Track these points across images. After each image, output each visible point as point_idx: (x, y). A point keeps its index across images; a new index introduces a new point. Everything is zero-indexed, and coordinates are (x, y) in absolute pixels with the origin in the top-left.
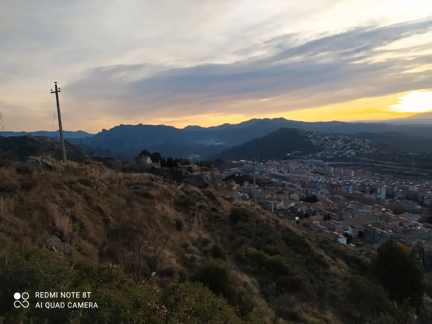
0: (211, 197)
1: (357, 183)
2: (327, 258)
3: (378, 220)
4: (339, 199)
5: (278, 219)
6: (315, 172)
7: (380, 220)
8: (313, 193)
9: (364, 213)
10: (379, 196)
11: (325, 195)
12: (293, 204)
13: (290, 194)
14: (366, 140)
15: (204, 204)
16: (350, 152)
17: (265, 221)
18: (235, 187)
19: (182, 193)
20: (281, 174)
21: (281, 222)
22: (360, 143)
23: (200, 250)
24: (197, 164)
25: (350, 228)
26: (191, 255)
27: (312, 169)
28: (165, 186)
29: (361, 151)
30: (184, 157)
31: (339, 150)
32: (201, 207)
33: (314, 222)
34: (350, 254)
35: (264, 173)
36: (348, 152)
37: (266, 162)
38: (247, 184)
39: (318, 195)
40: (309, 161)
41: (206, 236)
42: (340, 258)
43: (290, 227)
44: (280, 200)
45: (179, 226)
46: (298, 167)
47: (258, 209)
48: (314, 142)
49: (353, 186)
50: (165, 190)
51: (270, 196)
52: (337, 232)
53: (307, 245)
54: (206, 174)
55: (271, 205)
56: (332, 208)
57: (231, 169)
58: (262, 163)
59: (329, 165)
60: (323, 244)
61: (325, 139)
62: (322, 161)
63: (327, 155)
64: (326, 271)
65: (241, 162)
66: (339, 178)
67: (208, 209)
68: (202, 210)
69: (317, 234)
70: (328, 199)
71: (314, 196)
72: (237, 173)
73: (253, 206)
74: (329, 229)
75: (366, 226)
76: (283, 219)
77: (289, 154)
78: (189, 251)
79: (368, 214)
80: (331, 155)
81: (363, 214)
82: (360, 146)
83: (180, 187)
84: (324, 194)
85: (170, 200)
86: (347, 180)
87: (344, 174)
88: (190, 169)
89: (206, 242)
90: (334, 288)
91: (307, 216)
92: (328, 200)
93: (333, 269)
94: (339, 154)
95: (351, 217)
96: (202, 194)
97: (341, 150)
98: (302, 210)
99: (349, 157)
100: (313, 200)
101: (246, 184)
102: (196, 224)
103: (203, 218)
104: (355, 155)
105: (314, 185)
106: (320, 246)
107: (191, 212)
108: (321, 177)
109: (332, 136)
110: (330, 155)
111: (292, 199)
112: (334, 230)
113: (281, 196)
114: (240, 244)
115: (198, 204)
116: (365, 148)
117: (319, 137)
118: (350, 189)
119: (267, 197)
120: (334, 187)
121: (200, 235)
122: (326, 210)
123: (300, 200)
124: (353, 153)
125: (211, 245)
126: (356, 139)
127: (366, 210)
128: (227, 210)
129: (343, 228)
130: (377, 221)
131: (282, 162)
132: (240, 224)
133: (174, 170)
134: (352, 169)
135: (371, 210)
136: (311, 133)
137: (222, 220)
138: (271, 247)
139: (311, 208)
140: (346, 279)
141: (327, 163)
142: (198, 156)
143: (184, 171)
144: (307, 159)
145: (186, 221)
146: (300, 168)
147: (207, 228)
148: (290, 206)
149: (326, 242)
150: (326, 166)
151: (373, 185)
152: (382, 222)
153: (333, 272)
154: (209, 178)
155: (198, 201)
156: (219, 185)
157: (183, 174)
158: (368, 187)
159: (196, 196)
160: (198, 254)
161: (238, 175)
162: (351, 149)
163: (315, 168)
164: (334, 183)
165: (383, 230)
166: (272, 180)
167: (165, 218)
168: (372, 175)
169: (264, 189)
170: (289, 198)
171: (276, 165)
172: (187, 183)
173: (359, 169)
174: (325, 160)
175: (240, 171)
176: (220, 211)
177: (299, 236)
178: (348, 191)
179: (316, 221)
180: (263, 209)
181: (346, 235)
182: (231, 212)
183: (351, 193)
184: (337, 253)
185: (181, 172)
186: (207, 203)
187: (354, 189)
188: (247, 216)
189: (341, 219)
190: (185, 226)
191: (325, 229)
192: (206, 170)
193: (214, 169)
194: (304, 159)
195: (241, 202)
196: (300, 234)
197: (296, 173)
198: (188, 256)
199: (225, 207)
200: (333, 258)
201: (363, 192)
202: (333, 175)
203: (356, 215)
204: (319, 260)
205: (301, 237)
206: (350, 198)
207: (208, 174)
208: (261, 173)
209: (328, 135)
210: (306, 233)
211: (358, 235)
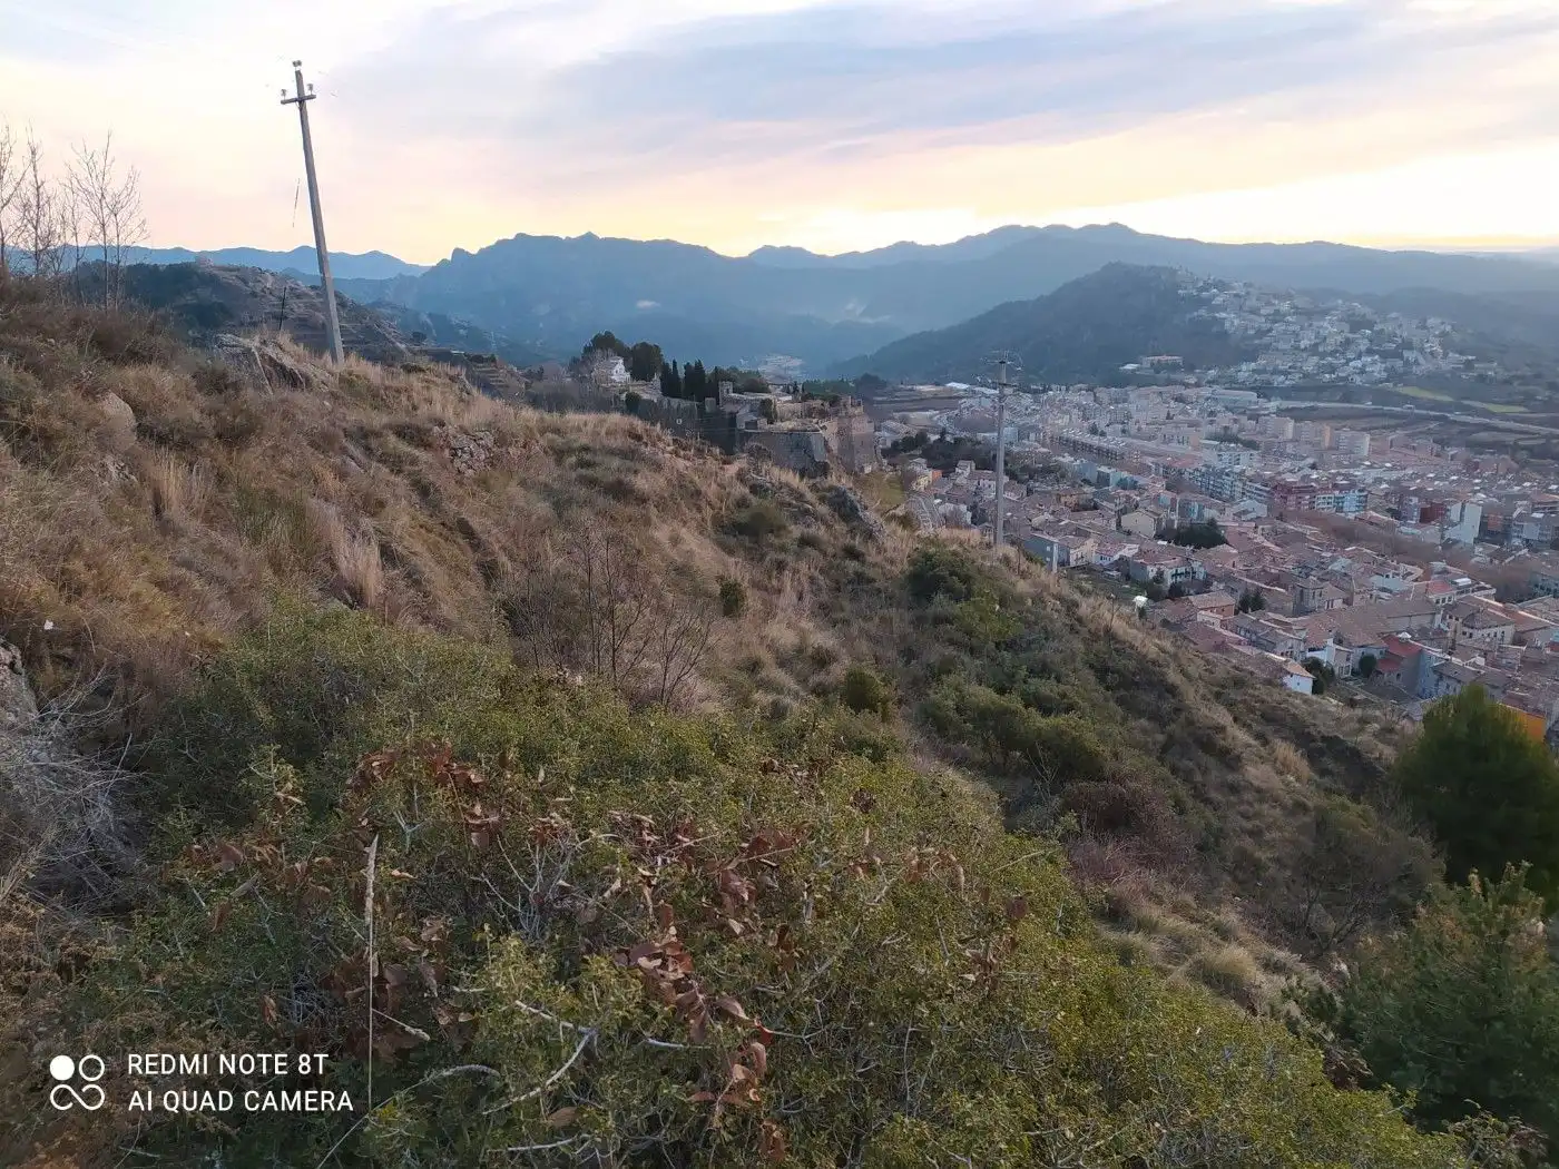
0: (844, 509)
1: (1378, 481)
2: (1240, 737)
3: (1438, 617)
4: (1301, 537)
5: (1077, 596)
6: (1226, 437)
7: (1444, 618)
8: (1209, 513)
9: (1391, 592)
10: (1451, 534)
11: (1251, 520)
12: (1129, 551)
13: (1124, 512)
14: (1431, 321)
15: (819, 531)
16: (1364, 366)
17: (1030, 602)
18: (923, 482)
19: (741, 490)
20: (1095, 441)
21: (1085, 608)
22: (1408, 330)
23: (803, 681)
24: (791, 389)
25: (1330, 642)
26: (770, 698)
27: (1212, 422)
28: (681, 463)
29: (1407, 363)
30: (744, 366)
31: (1323, 356)
32: (805, 542)
33: (1202, 616)
34: (1322, 729)
35: (1032, 436)
36: (1358, 364)
37: (1044, 391)
38: (967, 473)
39: (1227, 521)
40: (1206, 391)
41: (823, 639)
42: (1284, 739)
43: (1118, 626)
44: (1082, 534)
45: (730, 600)
46: (1163, 416)
47: (1006, 560)
48: (1232, 321)
49: (1360, 491)
50: (681, 476)
51: (1051, 518)
52: (1282, 655)
53: (1172, 690)
54: (824, 428)
55: (1048, 549)
56: (1273, 571)
57: (913, 415)
58: (1027, 399)
59: (1280, 412)
60: (1230, 689)
61: (1277, 312)
62: (1253, 396)
63: (1276, 372)
64: (1230, 777)
65: (951, 388)
66: (1310, 461)
67: (830, 550)
68: (808, 549)
69: (1211, 656)
70: (1262, 538)
71: (1212, 523)
72: (934, 428)
73: (989, 546)
74: (1252, 643)
75: (1390, 638)
76: (1092, 600)
77: (1130, 367)
78: (767, 685)
79: (1405, 593)
80: (1290, 373)
81: (1384, 595)
82: (1408, 345)
83: (732, 469)
84: (1250, 516)
85: (699, 510)
86: (1343, 471)
87: (1334, 448)
88: (766, 410)
89: (822, 660)
90: (1255, 834)
91: (1176, 593)
92: (1259, 539)
93: (1256, 773)
94: (1323, 369)
95: (1338, 604)
96: (810, 496)
97: (1332, 354)
98: (1160, 574)
99: (1358, 383)
100: (1205, 537)
101: (965, 471)
102: (789, 597)
103: (812, 580)
104: (1384, 375)
105: (1214, 486)
106: (1218, 696)
107: (772, 556)
108: (1245, 456)
109: (1301, 302)
110: (1285, 373)
111: (1129, 533)
112: (1272, 647)
113: (1087, 519)
114: (939, 672)
115: (796, 531)
116: (1422, 350)
117: (1252, 302)
118: (1351, 500)
119: (1036, 521)
120: (1290, 491)
121: (803, 634)
122: (1248, 577)
123: (1159, 536)
124: (1377, 369)
125: (838, 672)
126: (1394, 315)
127: (1402, 580)
128: (894, 555)
129: (1305, 641)
130: (1432, 622)
131: (1103, 393)
132: (941, 603)
133: (708, 409)
134: (1364, 430)
135: (1416, 580)
136: (1222, 286)
137: (879, 591)
138: (1047, 688)
139: (1196, 565)
140: (1301, 807)
141: (1273, 405)
142: (797, 362)
143: (744, 415)
144: (1197, 385)
145: (756, 585)
146: (1169, 417)
147: (825, 612)
148: (1116, 557)
149: (1238, 683)
150: (1268, 415)
151: (1436, 492)
152: (1451, 627)
153: (1256, 783)
154: (834, 445)
155: (795, 519)
156: (868, 470)
157: (741, 426)
158: (1415, 500)
159: (790, 505)
160: (796, 695)
161: (937, 437)
162: (1370, 352)
163: (1224, 419)
164: (1290, 478)
165: (1450, 654)
166: (1061, 459)
167: (683, 571)
168: (1438, 455)
169: (1030, 492)
170: (1119, 524)
171: (1078, 406)
172: (758, 454)
173: (1394, 428)
174: (1265, 391)
175: (943, 423)
176: (872, 556)
177: (1145, 656)
178: (1340, 509)
179: (1210, 611)
180: (1023, 559)
181: (1313, 666)
182: (912, 562)
183: (1351, 516)
184: (1276, 721)
185: (733, 417)
186: (829, 527)
187: (1363, 503)
188: (966, 579)
189: (1300, 610)
190: (753, 600)
191: (1239, 643)
192: (823, 414)
193: (851, 410)
194: (1187, 386)
195: (944, 533)
196: (1152, 650)
197: (1149, 439)
198: (762, 698)
199: (889, 544)
200: (1260, 736)
201: (1396, 514)
202: (1290, 449)
203: (1357, 599)
204: (1208, 743)
205: (1153, 662)
206: (1345, 535)
207: (829, 429)
208: (1022, 433)
209: (1289, 297)
210: (1172, 649)
211: (1357, 667)
